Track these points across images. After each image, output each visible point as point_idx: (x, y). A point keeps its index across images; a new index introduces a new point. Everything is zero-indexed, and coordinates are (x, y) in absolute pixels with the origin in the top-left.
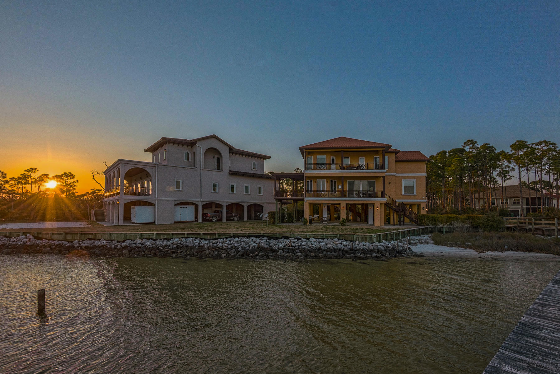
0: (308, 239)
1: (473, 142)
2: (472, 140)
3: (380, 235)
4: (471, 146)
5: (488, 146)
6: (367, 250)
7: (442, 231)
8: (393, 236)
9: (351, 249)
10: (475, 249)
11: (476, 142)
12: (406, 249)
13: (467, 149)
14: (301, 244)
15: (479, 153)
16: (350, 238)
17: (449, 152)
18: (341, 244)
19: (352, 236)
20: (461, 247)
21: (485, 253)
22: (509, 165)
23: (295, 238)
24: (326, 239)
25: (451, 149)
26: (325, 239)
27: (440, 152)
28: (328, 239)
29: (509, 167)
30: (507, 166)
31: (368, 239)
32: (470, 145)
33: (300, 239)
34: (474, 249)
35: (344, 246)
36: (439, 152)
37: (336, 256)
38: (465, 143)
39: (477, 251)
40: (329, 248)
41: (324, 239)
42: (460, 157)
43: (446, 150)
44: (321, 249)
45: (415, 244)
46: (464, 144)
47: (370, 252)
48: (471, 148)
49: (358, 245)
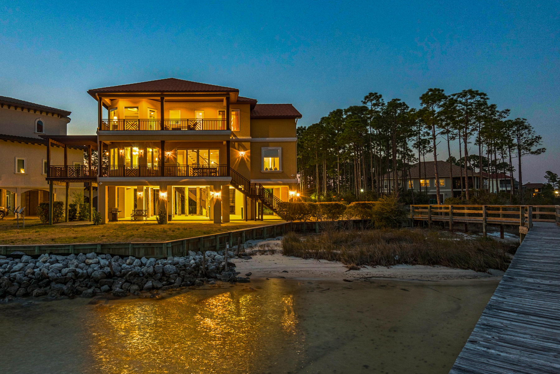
0: (36, 257)
1: (377, 96)
2: (376, 93)
3: (182, 241)
4: (374, 102)
5: (398, 102)
6: (143, 273)
7: (314, 228)
8: (216, 242)
9: (110, 275)
10: (346, 262)
11: (381, 96)
12: (224, 266)
13: (369, 105)
14: (11, 268)
15: (386, 113)
16: (123, 250)
17: (346, 111)
18: (98, 263)
19: (127, 247)
20: (325, 259)
21: (359, 269)
22: (429, 131)
23: (8, 256)
24: (73, 255)
25: (349, 107)
26: (71, 254)
27: (334, 111)
28: (77, 255)
29: (428, 134)
30: (427, 132)
31: (156, 251)
32: (372, 100)
33: (20, 257)
34: (344, 262)
35: (101, 268)
36: (332, 111)
37: (66, 291)
38: (366, 97)
39: (347, 267)
40: (66, 275)
41: (68, 254)
42: (360, 117)
43: (341, 109)
44: (48, 278)
45: (248, 256)
46: (366, 100)
47: (147, 278)
48: (374, 105)
49: (130, 264)
